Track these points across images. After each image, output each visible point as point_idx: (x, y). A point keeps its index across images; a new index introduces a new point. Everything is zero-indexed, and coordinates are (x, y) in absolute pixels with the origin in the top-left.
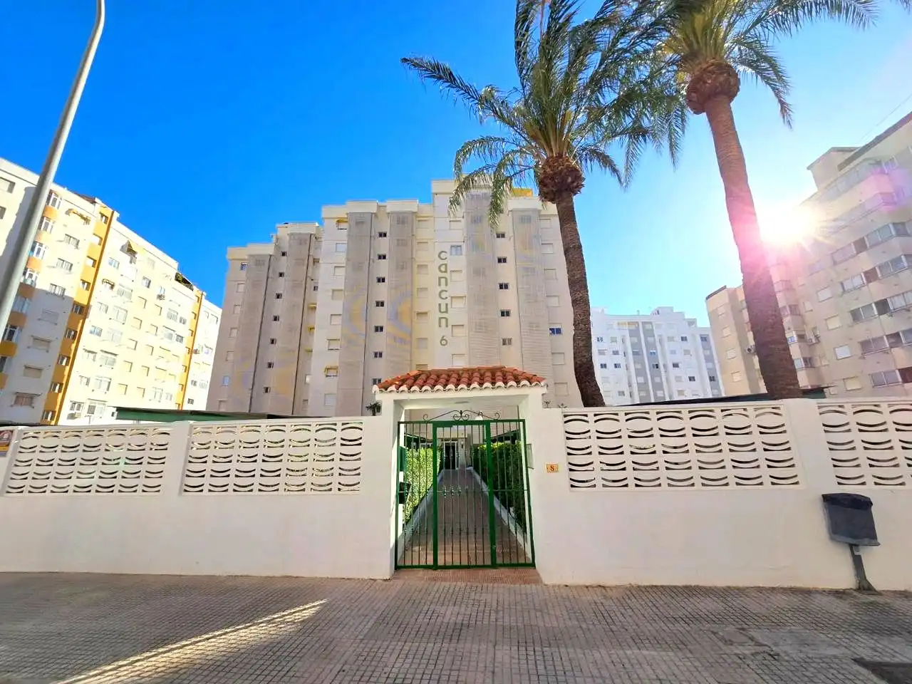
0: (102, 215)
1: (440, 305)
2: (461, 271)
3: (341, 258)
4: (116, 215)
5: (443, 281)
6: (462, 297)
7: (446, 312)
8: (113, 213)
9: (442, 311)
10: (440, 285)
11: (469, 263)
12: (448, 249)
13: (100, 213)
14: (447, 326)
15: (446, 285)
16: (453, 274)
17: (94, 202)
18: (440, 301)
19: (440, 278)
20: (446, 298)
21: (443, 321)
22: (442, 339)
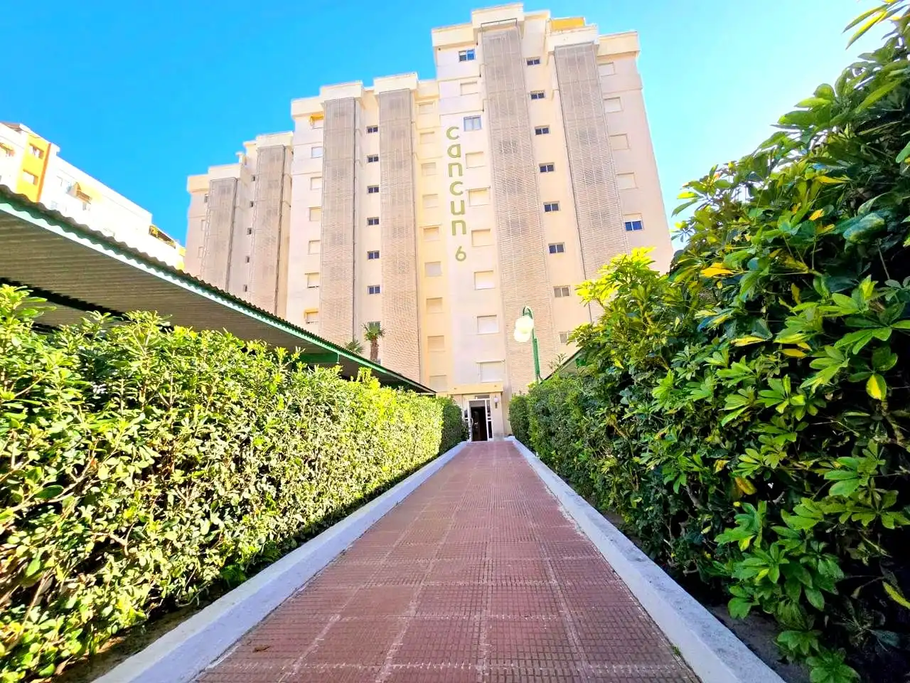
0: (35, 149)
1: (452, 203)
2: (481, 153)
3: (318, 165)
4: (55, 149)
5: (455, 169)
6: (485, 189)
7: (462, 212)
8: (50, 145)
9: (456, 211)
10: (451, 176)
11: (492, 138)
12: (461, 125)
13: (31, 145)
14: (464, 233)
15: (461, 174)
16: (470, 158)
17: (19, 130)
18: (453, 198)
19: (450, 165)
20: (462, 193)
21: (459, 226)
22: (459, 252)
